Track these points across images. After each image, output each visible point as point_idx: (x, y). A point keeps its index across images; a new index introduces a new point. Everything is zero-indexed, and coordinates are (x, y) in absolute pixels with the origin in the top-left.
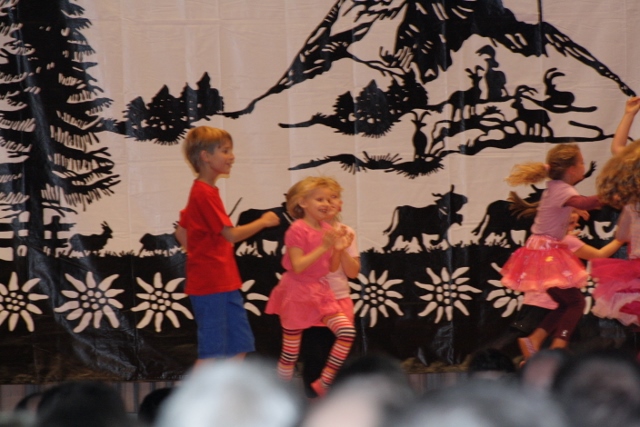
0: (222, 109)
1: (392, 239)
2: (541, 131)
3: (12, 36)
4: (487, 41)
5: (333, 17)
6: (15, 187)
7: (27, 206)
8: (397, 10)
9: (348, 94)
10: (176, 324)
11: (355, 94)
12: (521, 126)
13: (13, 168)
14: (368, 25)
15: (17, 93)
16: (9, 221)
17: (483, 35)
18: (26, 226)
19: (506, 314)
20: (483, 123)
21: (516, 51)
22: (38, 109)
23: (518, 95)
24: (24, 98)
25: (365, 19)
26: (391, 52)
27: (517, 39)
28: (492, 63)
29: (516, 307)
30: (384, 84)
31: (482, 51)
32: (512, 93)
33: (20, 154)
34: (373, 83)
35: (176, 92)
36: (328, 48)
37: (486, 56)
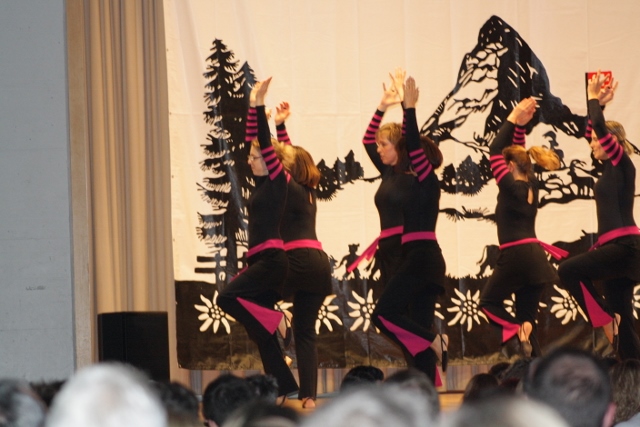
0: (362, 175)
1: (483, 269)
2: (589, 191)
3: (216, 124)
4: (550, 128)
5: (441, 110)
6: (217, 231)
7: (226, 245)
8: (486, 106)
9: (451, 166)
10: (330, 328)
11: (456, 166)
12: (575, 188)
13: (216, 218)
14: (465, 117)
15: (219, 165)
16: (213, 255)
17: (547, 123)
18: (226, 258)
19: (564, 322)
20: (547, 186)
21: (571, 134)
22: (233, 176)
23: (572, 166)
24: (223, 168)
25: (463, 112)
26: (482, 136)
27: (572, 127)
28: (554, 143)
29: (571, 318)
30: (477, 158)
31: (546, 135)
32: (568, 165)
33: (220, 208)
34: (469, 158)
35: (330, 164)
36: (437, 133)
37: (550, 139)
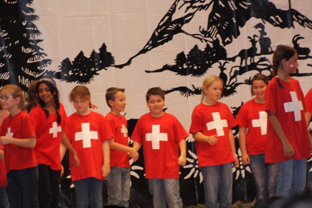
0: (114, 63)
4: (260, 21)
5: (173, 10)
8: (209, 5)
9: (183, 53)
11: (186, 53)
14: (193, 14)
17: (258, 17)
20: (258, 67)
21: (276, 25)
22: (10, 66)
24: (2, 60)
25: (191, 11)
26: (206, 29)
27: (277, 19)
28: (263, 33)
30: (202, 47)
31: (257, 26)
32: (274, 49)
34: (196, 46)
35: (87, 55)
36: (171, 28)
37: (260, 29)
